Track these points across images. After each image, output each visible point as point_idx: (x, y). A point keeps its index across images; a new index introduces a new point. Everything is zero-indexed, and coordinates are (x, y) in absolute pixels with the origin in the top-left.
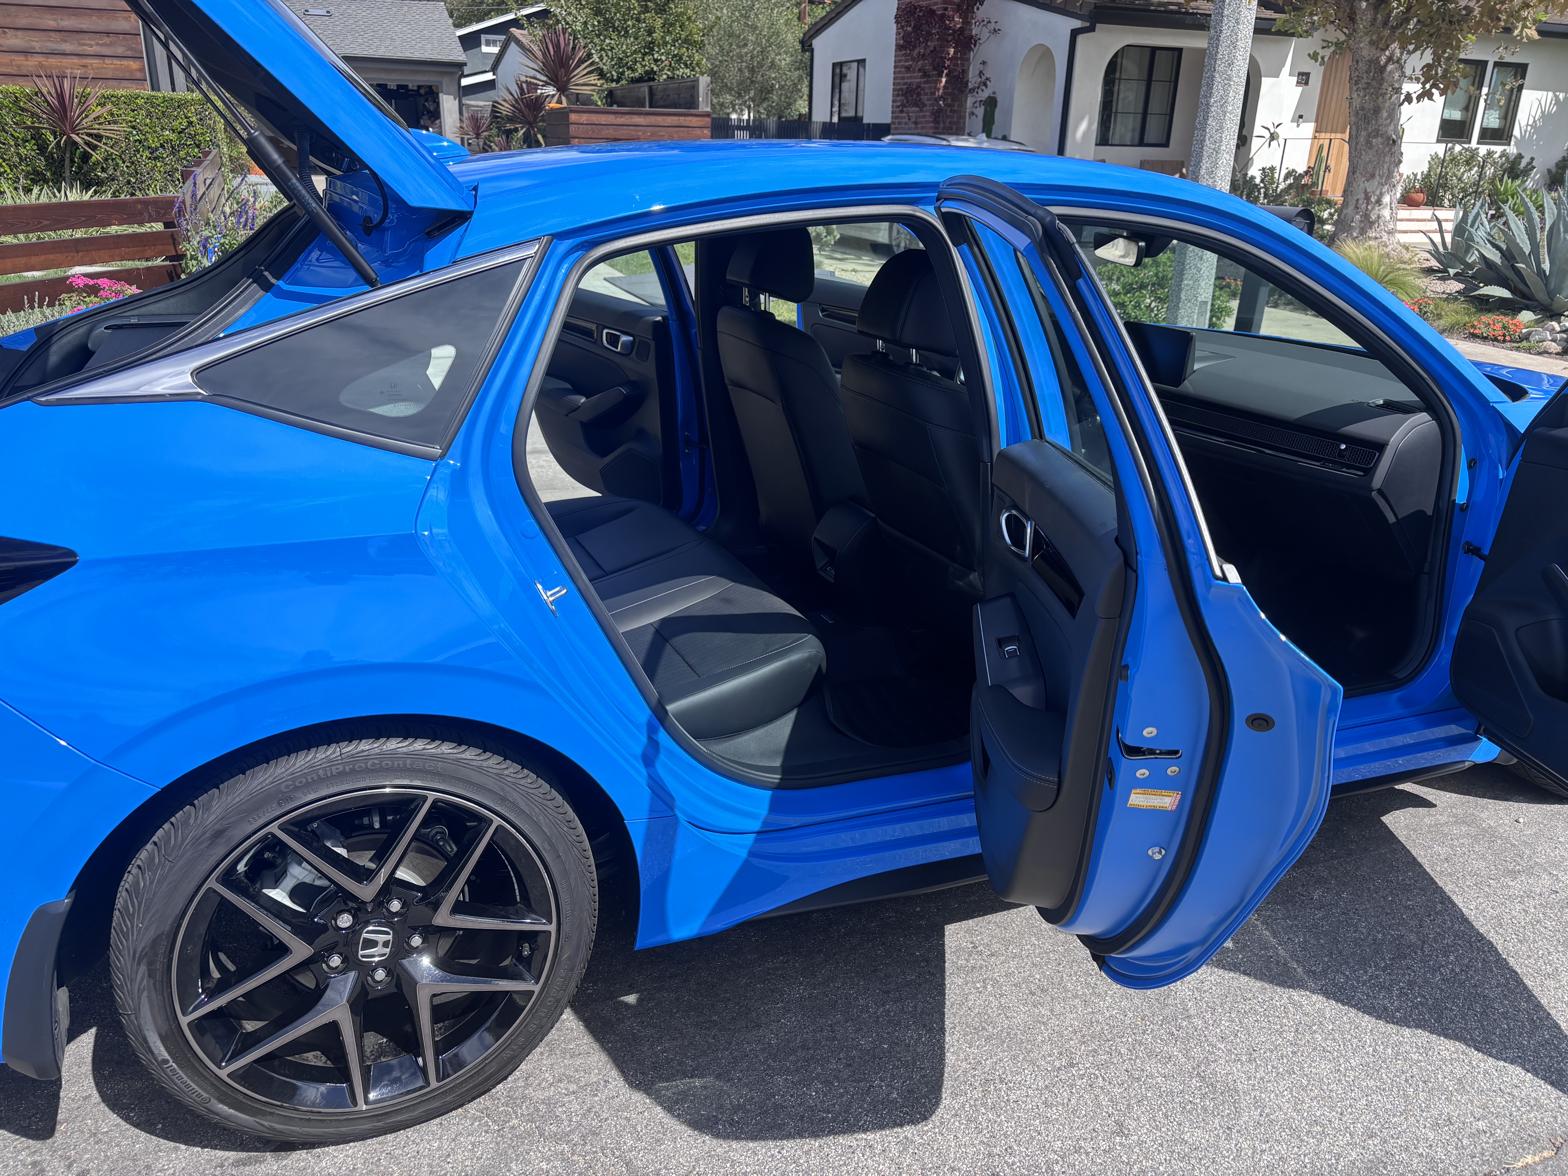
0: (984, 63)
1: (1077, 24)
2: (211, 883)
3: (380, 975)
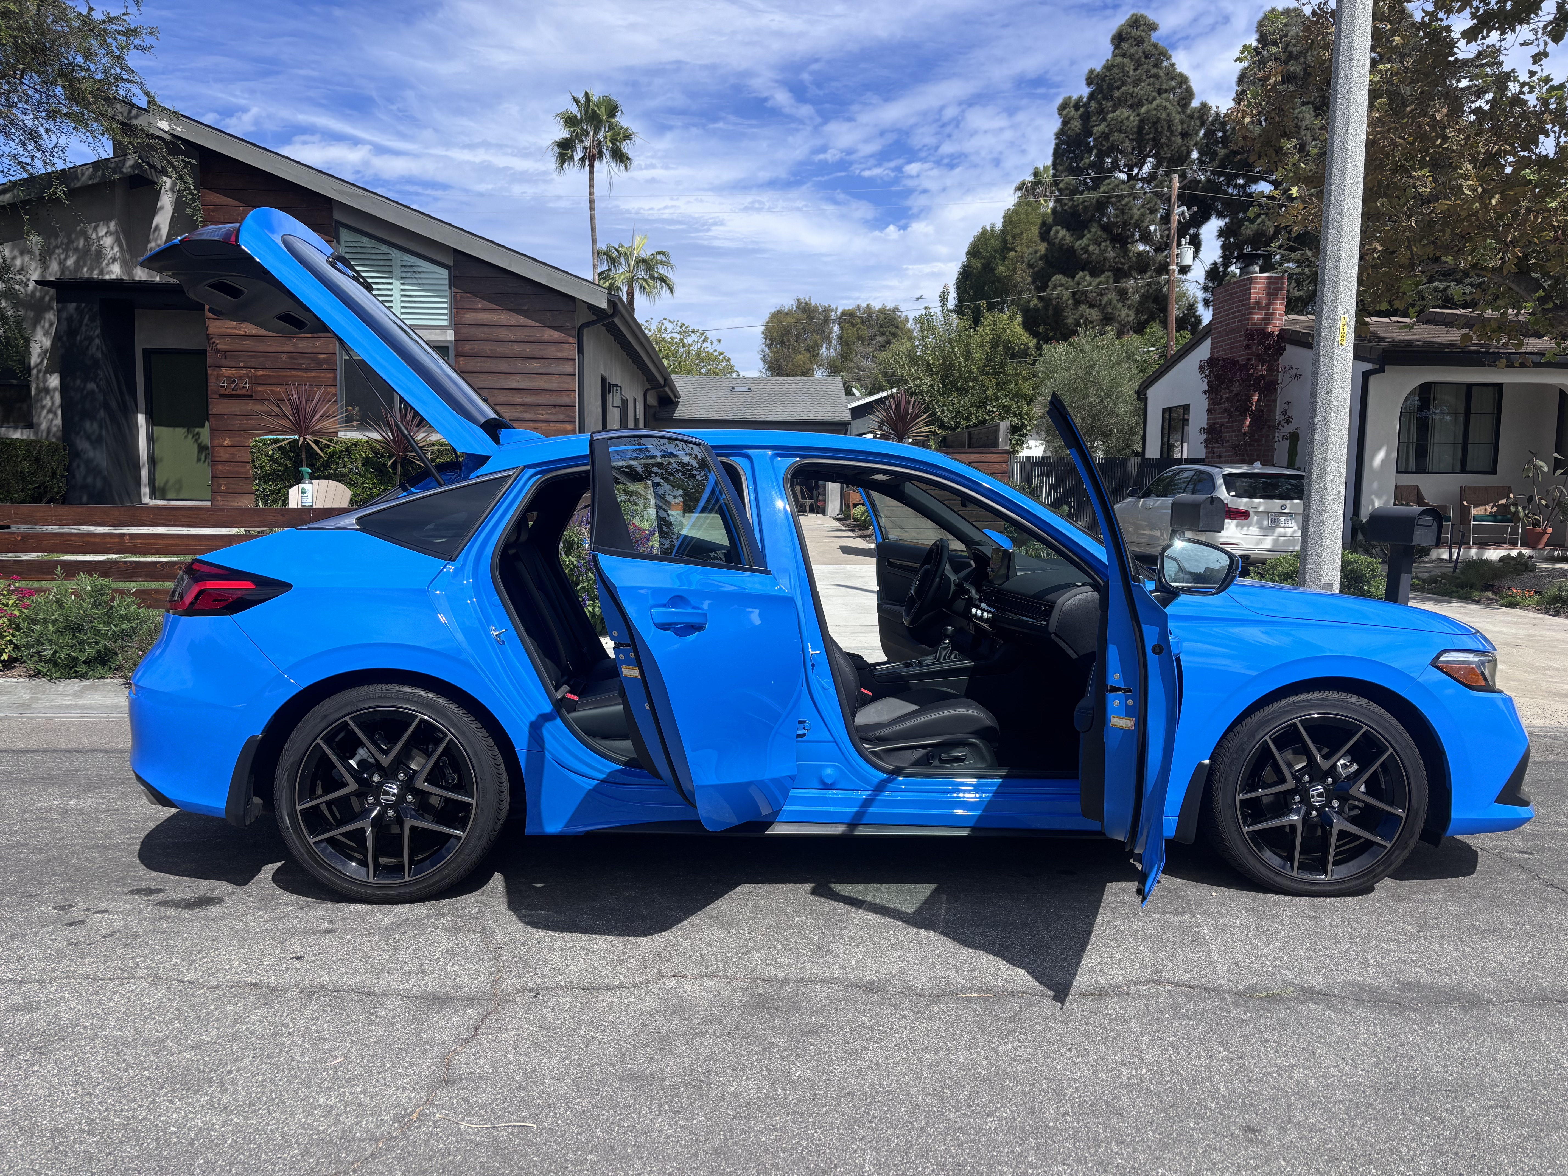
0: (1288, 403)
1: (1368, 366)
2: (318, 740)
3: (390, 812)
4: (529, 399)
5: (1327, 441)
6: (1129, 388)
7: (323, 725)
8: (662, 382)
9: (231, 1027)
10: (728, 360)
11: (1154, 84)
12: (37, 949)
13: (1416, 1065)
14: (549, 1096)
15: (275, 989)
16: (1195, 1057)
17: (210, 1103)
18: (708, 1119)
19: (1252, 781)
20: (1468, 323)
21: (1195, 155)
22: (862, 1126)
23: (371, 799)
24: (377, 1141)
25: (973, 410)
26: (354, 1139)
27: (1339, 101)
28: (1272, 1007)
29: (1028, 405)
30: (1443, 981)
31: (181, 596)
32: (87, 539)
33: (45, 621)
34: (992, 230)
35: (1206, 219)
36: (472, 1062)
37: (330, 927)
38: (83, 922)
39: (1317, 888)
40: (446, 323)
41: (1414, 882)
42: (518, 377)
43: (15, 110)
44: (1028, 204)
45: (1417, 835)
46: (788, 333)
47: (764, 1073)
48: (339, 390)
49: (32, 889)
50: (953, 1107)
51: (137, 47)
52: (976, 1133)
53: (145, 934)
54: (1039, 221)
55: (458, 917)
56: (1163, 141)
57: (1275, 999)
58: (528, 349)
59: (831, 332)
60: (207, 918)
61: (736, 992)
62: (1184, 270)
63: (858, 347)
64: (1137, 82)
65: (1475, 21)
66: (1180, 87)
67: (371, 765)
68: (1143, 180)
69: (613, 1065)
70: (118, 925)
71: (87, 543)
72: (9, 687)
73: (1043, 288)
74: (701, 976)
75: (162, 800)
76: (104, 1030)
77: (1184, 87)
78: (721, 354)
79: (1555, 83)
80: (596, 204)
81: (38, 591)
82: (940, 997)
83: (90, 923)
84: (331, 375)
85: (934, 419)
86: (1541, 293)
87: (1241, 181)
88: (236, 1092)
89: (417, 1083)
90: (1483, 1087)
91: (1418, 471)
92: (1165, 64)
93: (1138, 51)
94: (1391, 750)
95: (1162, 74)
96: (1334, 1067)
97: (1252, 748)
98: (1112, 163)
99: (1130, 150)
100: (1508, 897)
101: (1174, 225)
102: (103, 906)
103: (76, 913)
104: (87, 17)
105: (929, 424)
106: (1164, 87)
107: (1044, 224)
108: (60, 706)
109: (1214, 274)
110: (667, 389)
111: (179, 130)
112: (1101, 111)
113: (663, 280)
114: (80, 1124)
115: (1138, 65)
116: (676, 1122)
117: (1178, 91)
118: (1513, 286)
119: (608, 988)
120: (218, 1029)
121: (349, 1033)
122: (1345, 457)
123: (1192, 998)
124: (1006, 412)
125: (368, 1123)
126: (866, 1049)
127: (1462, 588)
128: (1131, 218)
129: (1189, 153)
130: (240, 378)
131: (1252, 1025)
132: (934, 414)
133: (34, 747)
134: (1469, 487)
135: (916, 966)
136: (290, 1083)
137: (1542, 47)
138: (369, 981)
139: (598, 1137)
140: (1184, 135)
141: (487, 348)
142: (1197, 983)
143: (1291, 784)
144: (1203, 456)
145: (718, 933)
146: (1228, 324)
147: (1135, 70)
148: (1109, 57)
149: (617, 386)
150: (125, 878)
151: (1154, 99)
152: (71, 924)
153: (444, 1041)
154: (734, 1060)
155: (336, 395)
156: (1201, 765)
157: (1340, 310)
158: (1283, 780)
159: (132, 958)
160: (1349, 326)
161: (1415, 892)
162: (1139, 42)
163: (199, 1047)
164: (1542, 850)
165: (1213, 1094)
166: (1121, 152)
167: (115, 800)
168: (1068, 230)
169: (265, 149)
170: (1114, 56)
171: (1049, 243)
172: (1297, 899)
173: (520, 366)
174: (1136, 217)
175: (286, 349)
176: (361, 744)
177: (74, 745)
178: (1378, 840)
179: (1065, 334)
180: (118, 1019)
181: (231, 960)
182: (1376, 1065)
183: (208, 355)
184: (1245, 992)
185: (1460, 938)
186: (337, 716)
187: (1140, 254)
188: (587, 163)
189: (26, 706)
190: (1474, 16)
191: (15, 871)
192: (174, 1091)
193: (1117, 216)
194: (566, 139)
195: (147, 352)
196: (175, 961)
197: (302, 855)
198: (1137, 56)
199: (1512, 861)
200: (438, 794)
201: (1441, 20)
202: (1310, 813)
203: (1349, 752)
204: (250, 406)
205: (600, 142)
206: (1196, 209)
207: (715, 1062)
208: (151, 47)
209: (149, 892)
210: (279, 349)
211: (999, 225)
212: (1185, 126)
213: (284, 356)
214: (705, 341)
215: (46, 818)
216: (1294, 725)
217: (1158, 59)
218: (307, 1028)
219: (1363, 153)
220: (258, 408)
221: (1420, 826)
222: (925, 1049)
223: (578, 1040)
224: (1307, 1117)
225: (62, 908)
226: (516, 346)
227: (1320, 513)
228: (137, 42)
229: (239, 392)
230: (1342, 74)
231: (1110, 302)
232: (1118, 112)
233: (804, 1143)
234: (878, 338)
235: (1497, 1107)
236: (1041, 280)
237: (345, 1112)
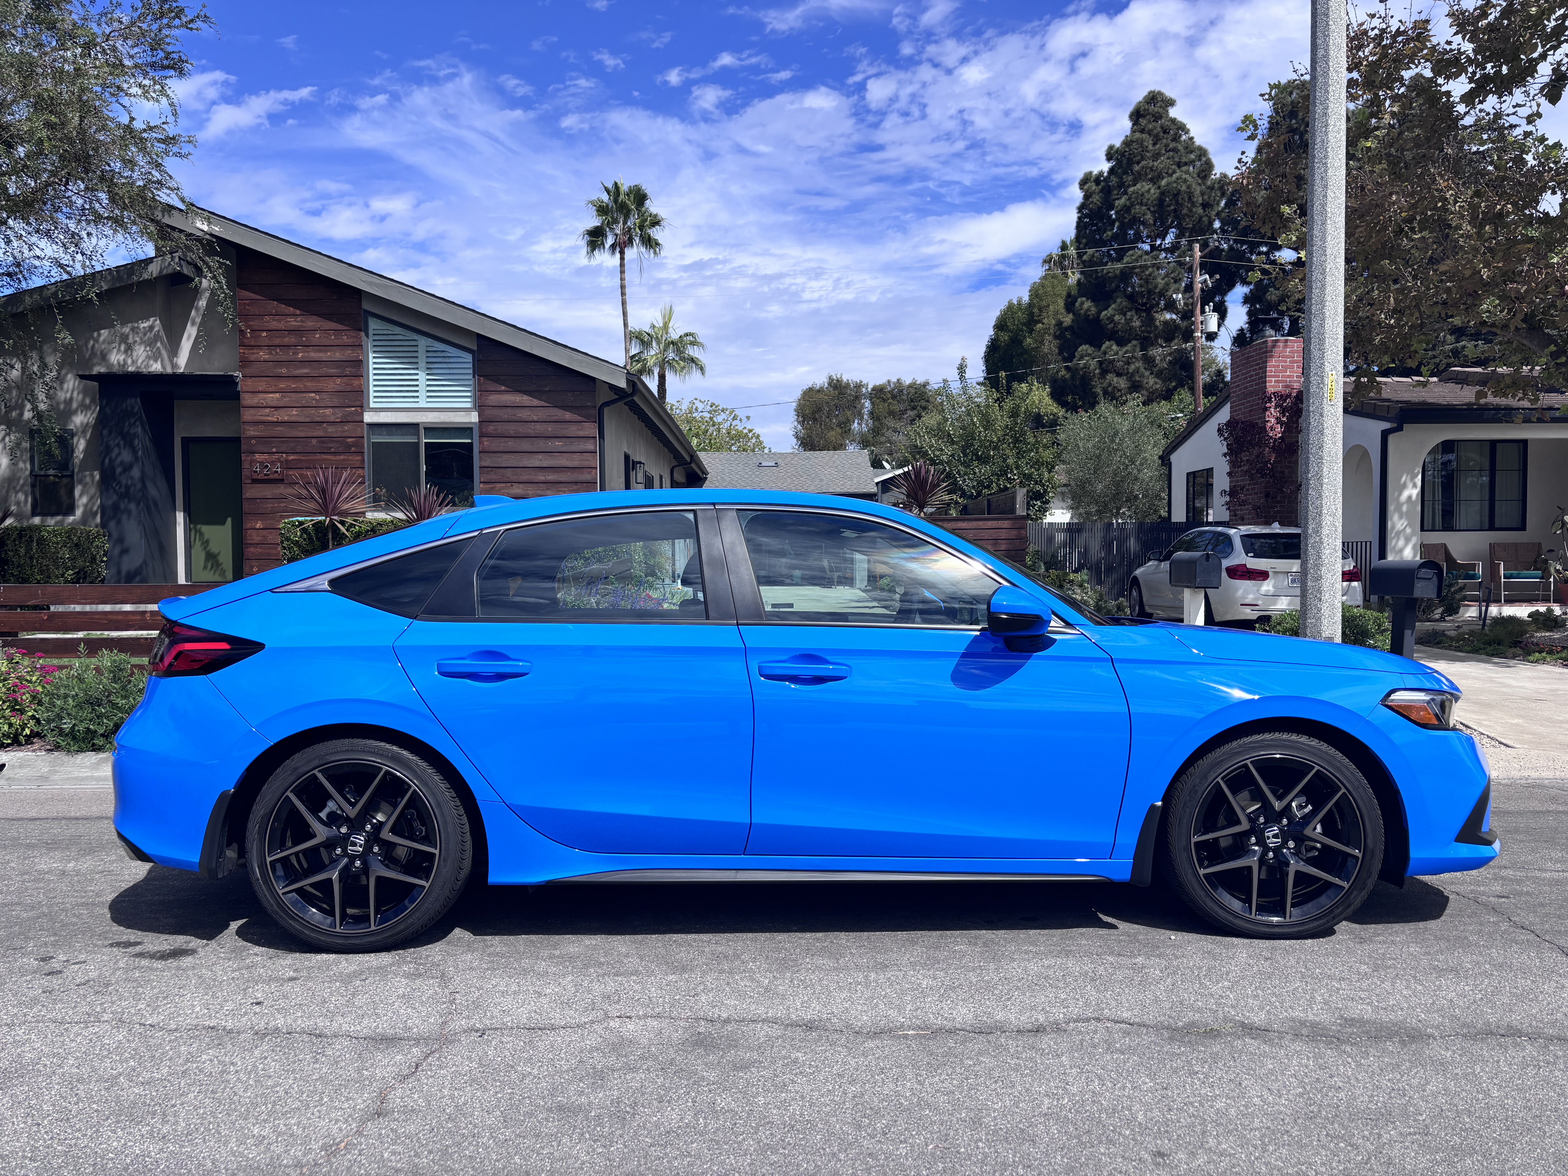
1: (1386, 425)
2: (288, 793)
3: (358, 863)
4: (551, 477)
5: (1320, 496)
6: (1153, 453)
7: (293, 778)
8: (688, 459)
9: (183, 1065)
10: (758, 437)
11: (1173, 157)
12: (13, 996)
13: (1342, 1095)
14: (475, 1127)
15: (230, 1032)
16: (1120, 1088)
17: (151, 1133)
18: (626, 1147)
19: (1208, 823)
20: (1483, 381)
21: (1217, 225)
22: (775, 1151)
23: (339, 851)
24: (302, 1167)
25: (994, 478)
26: (280, 1165)
27: (1317, 165)
28: (1207, 1042)
29: (1050, 471)
30: (1386, 1017)
31: (162, 659)
32: (110, 617)
33: (66, 696)
34: (1019, 304)
35: (1231, 286)
36: (408, 1096)
37: (295, 975)
38: (60, 972)
39: (1277, 930)
40: (469, 405)
41: (1380, 926)
42: (540, 456)
43: (59, 215)
44: (1054, 277)
45: (1375, 876)
46: (820, 410)
47: (689, 1104)
48: (367, 472)
49: (17, 943)
50: (869, 1135)
51: (175, 155)
52: (886, 1158)
53: (117, 982)
54: (1065, 293)
55: (420, 964)
56: (1185, 211)
57: (1212, 1034)
58: (550, 429)
59: (863, 406)
60: (178, 968)
61: (677, 1031)
62: (1211, 337)
63: (890, 422)
64: (1156, 156)
65: (1473, 85)
66: (1200, 160)
67: (341, 816)
68: (1166, 250)
69: (544, 1098)
70: (93, 975)
71: (110, 621)
72: (29, 760)
73: (1070, 358)
74: (646, 1016)
75: (140, 855)
76: (63, 1068)
77: (1204, 159)
78: (750, 431)
79: (1550, 142)
80: (627, 291)
81: (61, 668)
82: (876, 1034)
83: (67, 973)
84: (359, 458)
85: (954, 488)
86: (1553, 348)
87: (1264, 249)
88: (176, 1123)
89: (350, 1116)
90: (1405, 1115)
91: (1445, 529)
92: (1184, 137)
93: (1157, 127)
94: (1343, 790)
95: (1180, 148)
96: (1258, 1097)
97: (1204, 791)
98: (1135, 234)
99: (1151, 222)
100: (1473, 938)
101: (1197, 293)
102: (82, 957)
103: (55, 965)
104: (128, 126)
105: (950, 492)
106: (1184, 160)
107: (1069, 295)
108: (76, 778)
109: (1240, 340)
110: (693, 465)
111: (216, 229)
112: (1121, 185)
113: (693, 360)
114: (24, 1151)
115: (1156, 140)
116: (594, 1150)
117: (1198, 164)
118: (1525, 342)
119: (553, 1028)
120: (170, 1067)
121: (293, 1071)
122: (1340, 511)
123: (1129, 1034)
124: (1027, 480)
125: (297, 1152)
126: (793, 1082)
127: (1490, 645)
128: (1156, 287)
129: (1211, 223)
130: (272, 463)
131: (1184, 1058)
132: (955, 483)
133: (44, 816)
134: (1498, 544)
135: (859, 1007)
136: (229, 1115)
137: (1535, 108)
138: (322, 1023)
139: (515, 1163)
140: (1206, 206)
141: (511, 428)
142: (1137, 1020)
143: (1245, 826)
144: (1227, 519)
145: (671, 977)
146: (1246, 388)
147: (1154, 144)
148: (1128, 133)
149: (640, 463)
150: (107, 932)
151: (1174, 172)
152: (49, 974)
153: (384, 1078)
154: (662, 1092)
155: (363, 477)
156: (1153, 807)
157: (1328, 367)
158: (1238, 822)
159: (101, 1004)
160: (1337, 382)
161: (1379, 935)
162: (1157, 117)
163: (148, 1083)
164: (1520, 894)
165: (1129, 1122)
166: (1143, 223)
167: (111, 862)
168: (1093, 300)
169: (298, 245)
170: (1133, 131)
171: (1074, 314)
172: (1256, 941)
173: (542, 445)
174: (1160, 286)
175: (316, 434)
176: (330, 797)
177: (83, 813)
178: (1337, 881)
179: (1090, 403)
180: (77, 1058)
181: (193, 1006)
182: (1301, 1095)
183: (243, 441)
184: (1183, 1027)
185: (1415, 977)
186: (306, 769)
187: (1166, 323)
188: (618, 249)
189: (44, 778)
190: (1471, 80)
191: (6, 927)
192: (118, 1122)
193: (1141, 286)
194: (597, 228)
195: (186, 441)
196: (140, 1007)
197: (272, 906)
198: (1155, 132)
199: (1485, 905)
200: (404, 845)
201: (1440, 85)
202: (1267, 855)
203: (1302, 792)
204: (281, 490)
205: (630, 229)
206: (1218, 276)
207: (643, 1094)
208: (189, 154)
209: (128, 944)
210: (310, 435)
211: (1026, 298)
212: (1206, 197)
213: (314, 441)
214: (734, 419)
215: (43, 879)
216: (1246, 766)
217: (1176, 134)
218: (254, 1066)
219: (1343, 215)
220: (290, 490)
221: (1377, 865)
222: (853, 1081)
223: (514, 1076)
224: (1219, 1143)
225: (43, 960)
226: (538, 426)
227: (1318, 566)
228: (175, 149)
229: (271, 477)
230: (1318, 140)
231: (1137, 370)
232: (1138, 186)
233: (715, 1168)
234: (910, 413)
235: (1415, 1134)
236: (1067, 350)
237: (277, 1142)
